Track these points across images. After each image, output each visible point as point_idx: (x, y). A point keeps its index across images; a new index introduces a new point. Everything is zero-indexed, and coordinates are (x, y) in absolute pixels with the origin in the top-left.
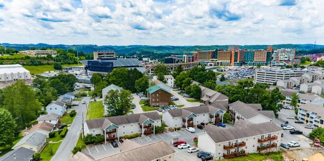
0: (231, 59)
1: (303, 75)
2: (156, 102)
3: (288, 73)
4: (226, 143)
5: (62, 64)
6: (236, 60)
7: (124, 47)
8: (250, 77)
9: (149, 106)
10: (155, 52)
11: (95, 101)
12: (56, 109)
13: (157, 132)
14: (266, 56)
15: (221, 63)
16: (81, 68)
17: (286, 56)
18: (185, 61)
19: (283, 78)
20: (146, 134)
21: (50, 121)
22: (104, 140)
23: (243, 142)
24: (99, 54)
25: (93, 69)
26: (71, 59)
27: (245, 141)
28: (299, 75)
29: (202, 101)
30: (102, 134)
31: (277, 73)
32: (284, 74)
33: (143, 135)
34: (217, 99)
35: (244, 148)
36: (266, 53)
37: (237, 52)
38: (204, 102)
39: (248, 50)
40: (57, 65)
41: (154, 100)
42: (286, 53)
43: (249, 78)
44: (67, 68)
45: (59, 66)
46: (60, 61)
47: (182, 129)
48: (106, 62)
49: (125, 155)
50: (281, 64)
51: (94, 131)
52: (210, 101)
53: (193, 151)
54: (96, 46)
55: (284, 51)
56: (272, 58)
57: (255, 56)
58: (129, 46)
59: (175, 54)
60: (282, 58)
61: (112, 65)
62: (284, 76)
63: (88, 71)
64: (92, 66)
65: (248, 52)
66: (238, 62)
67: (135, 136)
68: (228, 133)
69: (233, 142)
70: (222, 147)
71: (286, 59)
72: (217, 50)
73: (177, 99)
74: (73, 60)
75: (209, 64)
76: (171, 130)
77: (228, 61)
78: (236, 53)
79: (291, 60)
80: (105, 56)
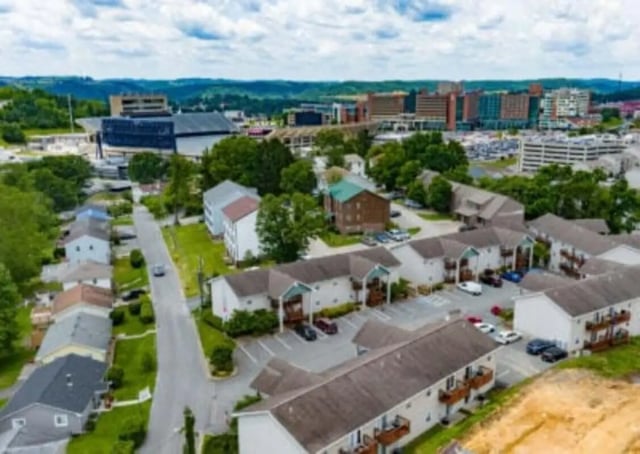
0: (448, 114)
1: (626, 151)
2: (355, 222)
3: (593, 145)
4: (590, 317)
5: (23, 128)
6: (459, 117)
7: (165, 83)
8: (505, 155)
9: (338, 233)
10: (252, 96)
11: (177, 223)
12: (91, 248)
13: (394, 298)
14: (527, 105)
15: (425, 123)
16: (80, 138)
17: (572, 106)
18: (339, 120)
19: (585, 157)
20: (370, 303)
21: (95, 281)
22: (276, 325)
23: (623, 312)
24: (125, 102)
25: (119, 141)
26: (48, 114)
27: (626, 309)
28: (616, 150)
29: (459, 217)
30: (269, 309)
31: (569, 146)
32: (586, 147)
33: (364, 307)
34: (499, 210)
35: (623, 326)
36: (527, 100)
37: (463, 98)
38: (466, 219)
39: (487, 93)
40: (12, 131)
41: (349, 218)
42: (572, 98)
43: (503, 158)
44: (40, 141)
45: (17, 133)
46: (18, 121)
47: (447, 286)
48: (155, 123)
49: (396, 359)
50: (561, 125)
51: (250, 302)
52: (481, 216)
53: (510, 339)
54: (88, 79)
55: (567, 95)
56: (542, 111)
57: (503, 106)
58: (179, 81)
59: (312, 102)
60: (562, 110)
61: (172, 130)
62: (585, 152)
63: (105, 147)
64: (115, 134)
65: (486, 98)
66: (465, 121)
67: (344, 310)
68: (589, 291)
69: (604, 312)
70: (582, 326)
71: (572, 113)
72: (413, 94)
73: (397, 215)
74: (52, 117)
75: (396, 126)
76: (424, 291)
77: (443, 120)
78: (460, 100)
79: (582, 114)
80: (141, 107)
